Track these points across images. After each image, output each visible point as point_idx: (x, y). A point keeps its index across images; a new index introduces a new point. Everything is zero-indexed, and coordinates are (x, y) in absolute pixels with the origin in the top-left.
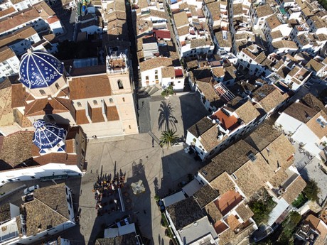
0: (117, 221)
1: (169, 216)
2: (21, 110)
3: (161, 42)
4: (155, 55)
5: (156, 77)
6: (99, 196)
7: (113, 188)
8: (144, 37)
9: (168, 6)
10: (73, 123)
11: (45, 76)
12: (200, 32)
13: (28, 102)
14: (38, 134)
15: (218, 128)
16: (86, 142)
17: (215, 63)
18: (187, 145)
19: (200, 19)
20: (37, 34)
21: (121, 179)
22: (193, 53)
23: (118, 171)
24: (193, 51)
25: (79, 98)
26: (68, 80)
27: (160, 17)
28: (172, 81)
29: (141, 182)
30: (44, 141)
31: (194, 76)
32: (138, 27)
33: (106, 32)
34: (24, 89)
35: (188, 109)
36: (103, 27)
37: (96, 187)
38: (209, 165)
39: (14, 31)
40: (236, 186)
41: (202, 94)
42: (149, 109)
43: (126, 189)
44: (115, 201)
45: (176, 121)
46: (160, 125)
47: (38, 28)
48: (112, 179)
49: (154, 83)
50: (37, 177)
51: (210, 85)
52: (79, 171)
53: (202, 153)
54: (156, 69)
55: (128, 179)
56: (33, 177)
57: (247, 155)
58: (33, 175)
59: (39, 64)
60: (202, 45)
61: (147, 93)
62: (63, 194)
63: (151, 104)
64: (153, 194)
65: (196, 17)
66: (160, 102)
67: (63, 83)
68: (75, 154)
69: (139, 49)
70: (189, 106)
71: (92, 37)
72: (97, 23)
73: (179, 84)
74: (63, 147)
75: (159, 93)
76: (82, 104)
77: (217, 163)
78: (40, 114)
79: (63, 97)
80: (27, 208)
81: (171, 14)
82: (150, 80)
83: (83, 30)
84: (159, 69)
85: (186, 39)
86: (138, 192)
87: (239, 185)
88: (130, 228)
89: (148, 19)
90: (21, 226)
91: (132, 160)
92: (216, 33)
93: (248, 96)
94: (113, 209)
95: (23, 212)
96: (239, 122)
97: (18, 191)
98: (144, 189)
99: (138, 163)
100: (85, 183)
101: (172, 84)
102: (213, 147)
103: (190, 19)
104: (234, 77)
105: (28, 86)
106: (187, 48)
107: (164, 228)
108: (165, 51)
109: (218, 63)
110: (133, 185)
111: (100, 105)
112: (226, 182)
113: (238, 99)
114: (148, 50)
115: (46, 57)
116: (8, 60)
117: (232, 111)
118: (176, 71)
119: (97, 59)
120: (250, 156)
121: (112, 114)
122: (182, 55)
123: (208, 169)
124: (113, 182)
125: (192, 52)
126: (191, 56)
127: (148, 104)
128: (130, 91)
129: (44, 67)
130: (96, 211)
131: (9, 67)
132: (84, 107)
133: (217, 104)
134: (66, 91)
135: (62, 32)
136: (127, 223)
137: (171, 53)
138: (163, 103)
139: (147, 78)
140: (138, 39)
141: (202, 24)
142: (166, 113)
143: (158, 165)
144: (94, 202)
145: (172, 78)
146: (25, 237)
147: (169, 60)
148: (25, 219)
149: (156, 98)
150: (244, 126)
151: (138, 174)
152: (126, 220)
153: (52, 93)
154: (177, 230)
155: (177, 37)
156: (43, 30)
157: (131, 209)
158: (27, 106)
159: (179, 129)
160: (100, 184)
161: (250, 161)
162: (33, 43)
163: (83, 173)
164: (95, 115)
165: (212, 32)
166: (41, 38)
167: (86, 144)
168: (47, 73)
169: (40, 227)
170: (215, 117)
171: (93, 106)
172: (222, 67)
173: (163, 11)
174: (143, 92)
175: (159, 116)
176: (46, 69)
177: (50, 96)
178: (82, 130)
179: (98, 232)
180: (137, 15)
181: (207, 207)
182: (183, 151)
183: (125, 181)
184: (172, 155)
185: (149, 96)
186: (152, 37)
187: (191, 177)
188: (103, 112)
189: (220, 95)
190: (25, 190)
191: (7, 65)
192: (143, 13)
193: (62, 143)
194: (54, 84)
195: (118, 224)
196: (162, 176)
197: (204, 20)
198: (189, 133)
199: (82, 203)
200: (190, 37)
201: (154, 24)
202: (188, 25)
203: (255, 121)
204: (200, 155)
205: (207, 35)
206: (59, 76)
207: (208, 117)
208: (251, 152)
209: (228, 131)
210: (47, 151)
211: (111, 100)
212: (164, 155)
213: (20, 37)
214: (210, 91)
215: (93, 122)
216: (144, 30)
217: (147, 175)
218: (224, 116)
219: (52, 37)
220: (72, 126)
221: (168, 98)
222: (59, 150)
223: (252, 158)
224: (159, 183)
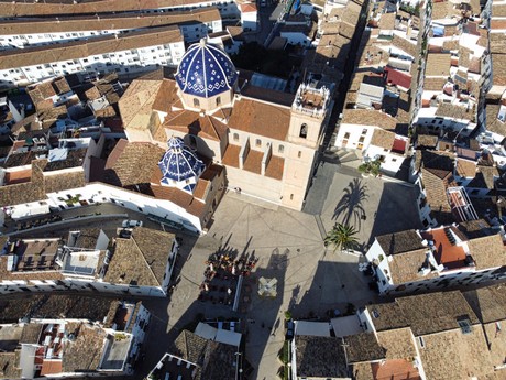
0: (221, 319)
1: (294, 349)
2: (162, 115)
3: (391, 90)
4: (373, 105)
5: (362, 139)
6: (211, 275)
7: (233, 271)
8: (368, 73)
9: (425, 38)
10: (217, 160)
11: (209, 82)
12: (462, 95)
13: (174, 109)
14: (169, 156)
15: (428, 255)
16: (224, 191)
17: (466, 152)
18: (366, 260)
19: (469, 74)
20: (220, 22)
21: (250, 264)
22: (436, 125)
23: (250, 251)
24: (438, 121)
25: (240, 129)
26: (235, 98)
27: (406, 50)
28: (384, 153)
29: (275, 281)
30: (173, 168)
31: (422, 160)
32: (365, 55)
33: (314, 48)
34: (176, 90)
35: (391, 206)
36: (314, 39)
37: (211, 260)
38: (388, 305)
39: (194, 8)
40: (418, 358)
41: (424, 192)
42: (331, 182)
43: (251, 282)
44: (229, 291)
45: (364, 217)
46: (338, 212)
47: (225, 13)
48: (237, 259)
49: (355, 147)
50: (145, 212)
51: (443, 183)
52: (199, 228)
53: (384, 282)
54: (366, 127)
55: (259, 269)
56: (140, 209)
57: (459, 318)
58: (142, 206)
59: (208, 64)
60: (457, 117)
61: (337, 158)
62: (167, 248)
63: (337, 176)
64: (285, 307)
65: (465, 70)
66: (351, 179)
67: (228, 100)
68: (203, 202)
69: (352, 89)
70: (395, 202)
71: (291, 48)
72: (307, 31)
73: (393, 163)
74: (192, 186)
75: (356, 164)
76: (240, 138)
77: (401, 307)
78: (181, 130)
79: (220, 119)
80: (118, 246)
81: (425, 50)
82: (350, 140)
83: (283, 35)
84: (371, 129)
85: (434, 98)
86: (265, 293)
87: (424, 358)
88: (233, 338)
89: (386, 49)
90: (102, 265)
91: (275, 245)
92: (489, 106)
93: (502, 227)
94: (222, 300)
95: (112, 248)
96: (467, 261)
97: (117, 219)
98: (274, 294)
99: (282, 252)
100: (199, 246)
101: (382, 158)
102: (405, 281)
103: (454, 70)
104: (491, 186)
105: (182, 87)
106: (429, 113)
107: (280, 364)
108: (391, 105)
109: (472, 154)
110: (262, 280)
111: (264, 149)
112: (405, 344)
113: (482, 224)
114: (366, 95)
115: (219, 57)
116: (171, 45)
117: (463, 240)
118: (396, 141)
119: (286, 82)
120: (463, 322)
121: (275, 168)
122: (415, 121)
123: (384, 311)
124: (237, 263)
125: (434, 121)
126: (431, 127)
127: (333, 174)
128: (314, 145)
129: (212, 69)
130: (198, 292)
131: (169, 54)
132: (241, 144)
133: (442, 217)
134: (227, 112)
135: (254, 28)
136: (232, 329)
137: (400, 111)
138: (356, 181)
139: (347, 135)
140: (357, 74)
141: (470, 83)
142: (353, 198)
143: (310, 270)
144: (201, 278)
145: (386, 150)
146: (100, 281)
147: (391, 121)
148: (110, 259)
149: (348, 171)
150: (473, 270)
151: (276, 269)
152: (232, 323)
153: (208, 107)
154: (298, 375)
155: (420, 90)
156: (230, 17)
157: (246, 313)
158: (170, 112)
159: (363, 230)
160: (219, 258)
161: (458, 331)
162: (211, 31)
163: (203, 232)
164: (251, 161)
165: (483, 101)
166: (224, 28)
167: (223, 195)
168: (212, 79)
169: (123, 277)
170: (429, 237)
171: (253, 147)
172: (476, 163)
173: (415, 43)
174: (332, 153)
175: (341, 198)
176: (214, 72)
177: (203, 111)
178: (225, 174)
179: (190, 322)
180: (372, 37)
181: (356, 366)
183: (254, 270)
184: (336, 263)
185: (339, 163)
186: (380, 78)
187: (350, 310)
188: (264, 160)
189: (453, 205)
190: (125, 222)
191: (168, 51)
192: (381, 36)
193: (192, 180)
194: (215, 97)
195: (220, 324)
196: (308, 287)
197: (477, 78)
198: (376, 243)
199: (184, 272)
200: (442, 96)
201: (392, 59)
202: (446, 77)
203: (497, 271)
204: (380, 284)
205: (472, 102)
206: (226, 89)
207: (418, 232)
208: (466, 317)
209: (442, 267)
210: (171, 183)
211: (281, 148)
212: (325, 259)
213: (198, 19)
214: (438, 192)
215: (245, 169)
216: (372, 63)
217: (287, 275)
218: (445, 242)
219: (238, 31)
220: (214, 162)
221: (366, 177)
222: (186, 188)
223: (465, 328)
224: (301, 295)
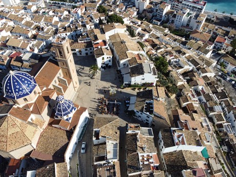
0: (125, 106)
21: (102, 100)
23: (97, 101)
29: (110, 89)
53: (110, 61)
55: (105, 97)
57: (122, 43)
79: (44, 89)
86: (115, 91)
91: (94, 93)
99: (97, 91)
110: (110, 92)
112: (130, 54)
117: (98, 41)
136: (129, 101)
154: (144, 74)
158: (32, 112)
169: (116, 133)
177: (39, 93)
181: (139, 63)
182: (102, 71)
195: (128, 105)
198: (98, 59)
202: (23, 41)
204: (109, 64)
207: (95, 49)
212: (100, 79)
215: (65, 92)
218: (98, 44)
223: (125, 42)
224: (113, 85)
